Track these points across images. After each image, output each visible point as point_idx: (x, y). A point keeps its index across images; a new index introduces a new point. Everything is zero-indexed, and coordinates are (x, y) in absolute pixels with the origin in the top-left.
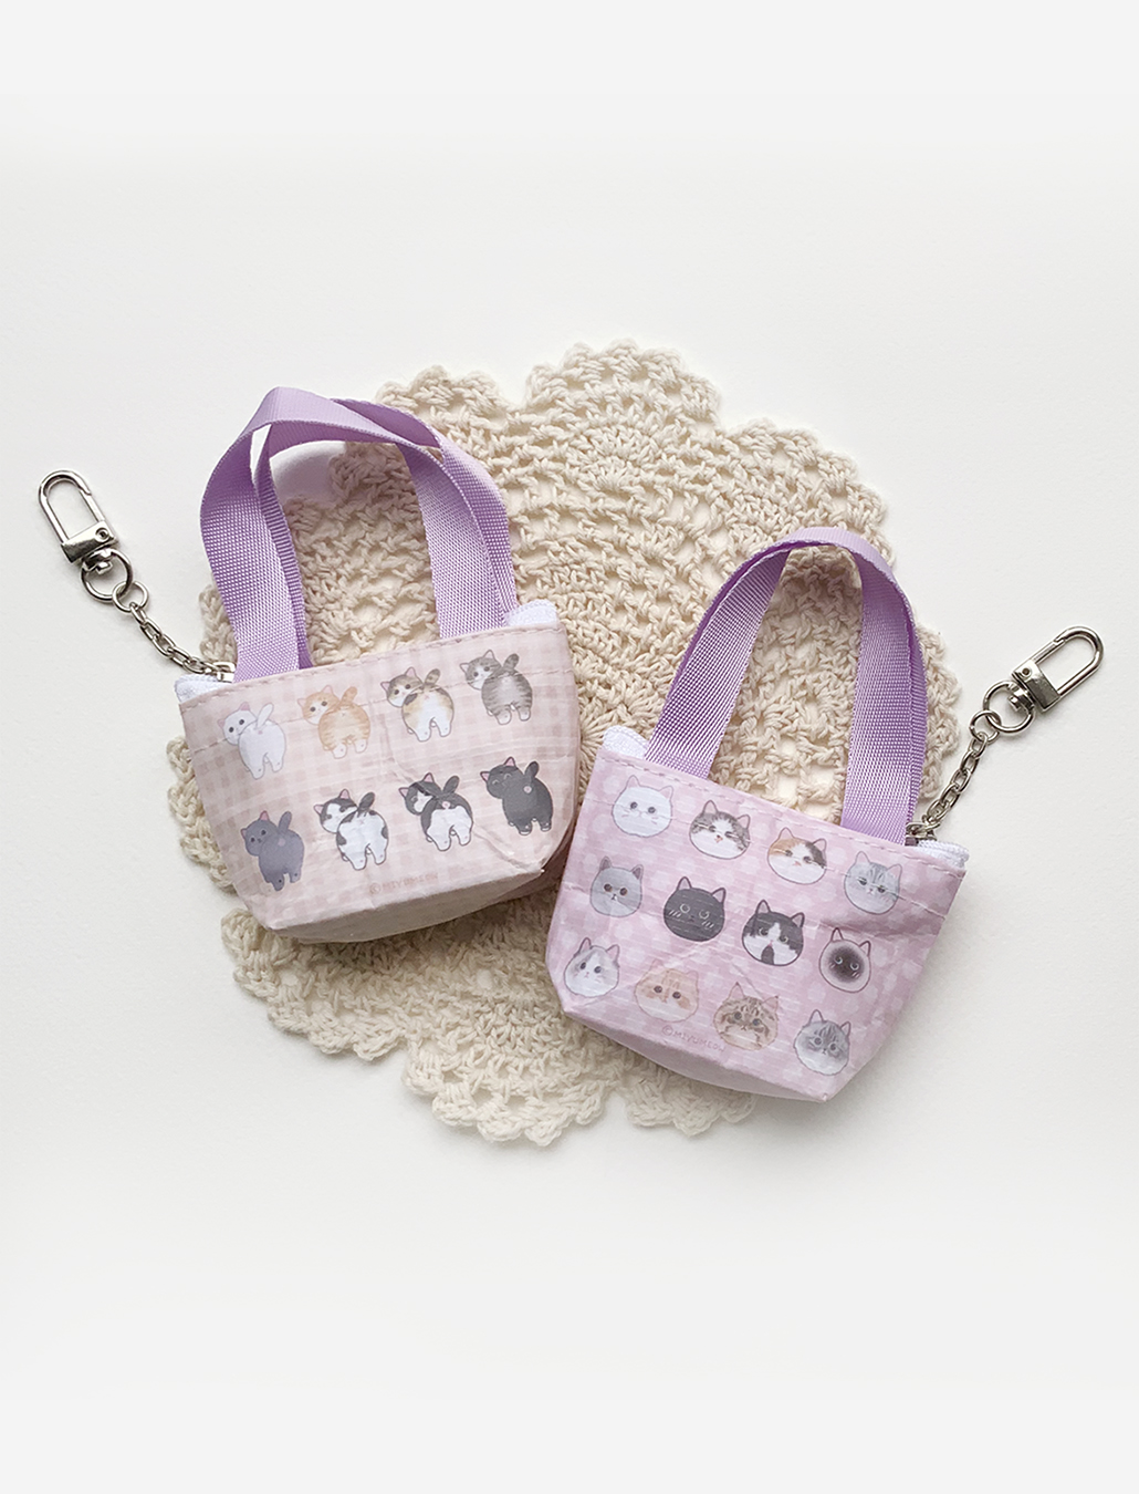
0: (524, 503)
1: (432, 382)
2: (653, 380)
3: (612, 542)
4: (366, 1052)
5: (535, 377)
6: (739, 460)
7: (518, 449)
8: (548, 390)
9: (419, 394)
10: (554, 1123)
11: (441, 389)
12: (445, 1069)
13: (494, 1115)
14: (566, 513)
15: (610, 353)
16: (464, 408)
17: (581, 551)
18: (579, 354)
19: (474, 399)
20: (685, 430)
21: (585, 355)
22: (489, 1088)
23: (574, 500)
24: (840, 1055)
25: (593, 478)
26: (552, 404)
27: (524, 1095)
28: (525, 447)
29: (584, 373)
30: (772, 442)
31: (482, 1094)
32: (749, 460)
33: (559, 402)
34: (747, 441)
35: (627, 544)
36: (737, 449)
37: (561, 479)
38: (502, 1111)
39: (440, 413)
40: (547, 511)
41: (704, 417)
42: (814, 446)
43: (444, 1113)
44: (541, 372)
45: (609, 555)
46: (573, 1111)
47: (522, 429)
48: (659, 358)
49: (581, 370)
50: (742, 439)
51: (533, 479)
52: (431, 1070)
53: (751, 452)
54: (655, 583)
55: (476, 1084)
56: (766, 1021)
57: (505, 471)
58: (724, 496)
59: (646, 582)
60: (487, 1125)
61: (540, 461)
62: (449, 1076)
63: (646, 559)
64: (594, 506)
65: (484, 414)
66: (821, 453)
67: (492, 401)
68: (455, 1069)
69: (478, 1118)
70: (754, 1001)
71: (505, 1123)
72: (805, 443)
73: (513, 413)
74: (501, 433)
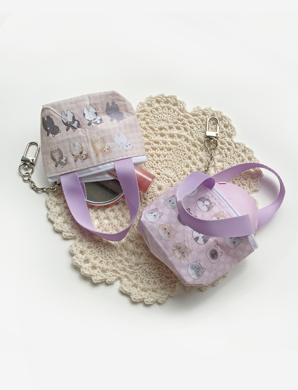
0: (178, 133)
1: (173, 98)
2: (223, 122)
3: (194, 151)
4: (65, 235)
5: (196, 108)
6: (234, 148)
7: (184, 121)
8: (197, 112)
9: (168, 99)
10: (100, 278)
11: (174, 100)
12: (81, 250)
13: (87, 268)
14: (187, 140)
15: (216, 112)
16: (177, 106)
17: (185, 149)
18: (209, 109)
19: (180, 106)
20: (224, 136)
21: (210, 109)
22: (89, 261)
23: (190, 138)
24: (198, 275)
25: (197, 135)
26: (197, 116)
27: (97, 267)
28: (186, 121)
29: (208, 113)
30: (243, 148)
31: (87, 261)
32: (236, 150)
33: (198, 116)
34: (238, 145)
35: (197, 153)
36: (234, 146)
37: (190, 132)
38: (89, 268)
39: (170, 105)
40: (183, 137)
41: (230, 136)
42: (253, 154)
43: (75, 260)
44: (198, 108)
45: (191, 153)
46: (107, 278)
47: (187, 117)
48: (227, 118)
49: (207, 112)
50: (237, 144)
51: (183, 129)
52: (78, 248)
53: (237, 148)
54: (199, 165)
55: (87, 258)
56: (186, 254)
57: (178, 124)
58: (226, 154)
59: (197, 163)
60: (84, 269)
61: (187, 125)
62: (82, 252)
63: (200, 159)
64: (194, 141)
65: (180, 110)
66: (254, 157)
67: (184, 108)
68: (84, 251)
69: (82, 266)
70: (186, 247)
71: (88, 271)
72: (251, 153)
73: (187, 113)
74: (182, 116)
